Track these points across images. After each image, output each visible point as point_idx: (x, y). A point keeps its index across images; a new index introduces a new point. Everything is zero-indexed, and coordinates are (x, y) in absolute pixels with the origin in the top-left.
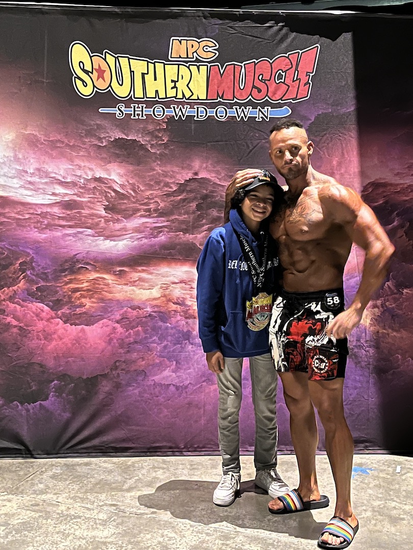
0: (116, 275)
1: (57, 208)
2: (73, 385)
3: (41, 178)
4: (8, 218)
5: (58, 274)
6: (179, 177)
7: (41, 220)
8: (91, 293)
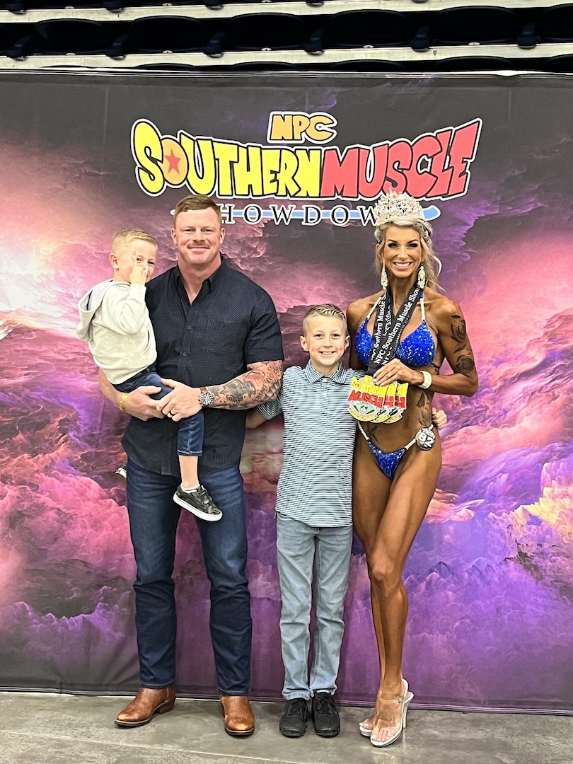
2: (128, 592)
4: (45, 358)
5: (112, 437)
6: (280, 304)
7: (90, 362)
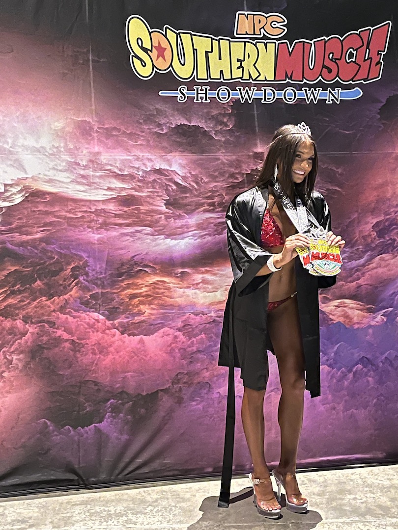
0: (178, 277)
1: (113, 204)
2: (131, 403)
3: (95, 170)
4: (58, 217)
5: (114, 279)
6: (244, 167)
7: (95, 218)
8: (150, 299)
